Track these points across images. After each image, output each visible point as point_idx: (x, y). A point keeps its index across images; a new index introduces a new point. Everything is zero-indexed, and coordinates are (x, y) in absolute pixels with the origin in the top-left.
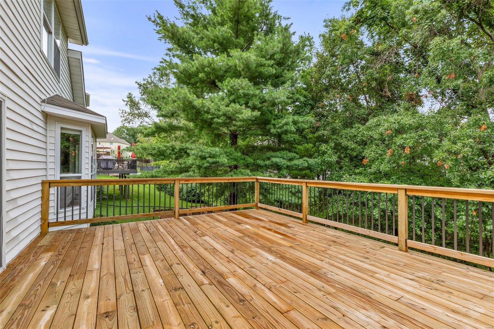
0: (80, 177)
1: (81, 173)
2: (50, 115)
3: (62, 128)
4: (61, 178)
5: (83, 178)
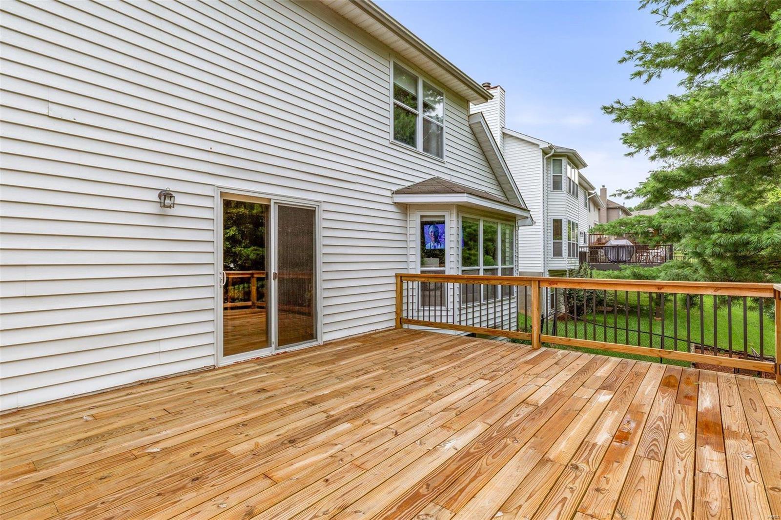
0: (444, 272)
1: (444, 266)
2: (410, 205)
3: (422, 217)
4: (422, 272)
5: (447, 273)
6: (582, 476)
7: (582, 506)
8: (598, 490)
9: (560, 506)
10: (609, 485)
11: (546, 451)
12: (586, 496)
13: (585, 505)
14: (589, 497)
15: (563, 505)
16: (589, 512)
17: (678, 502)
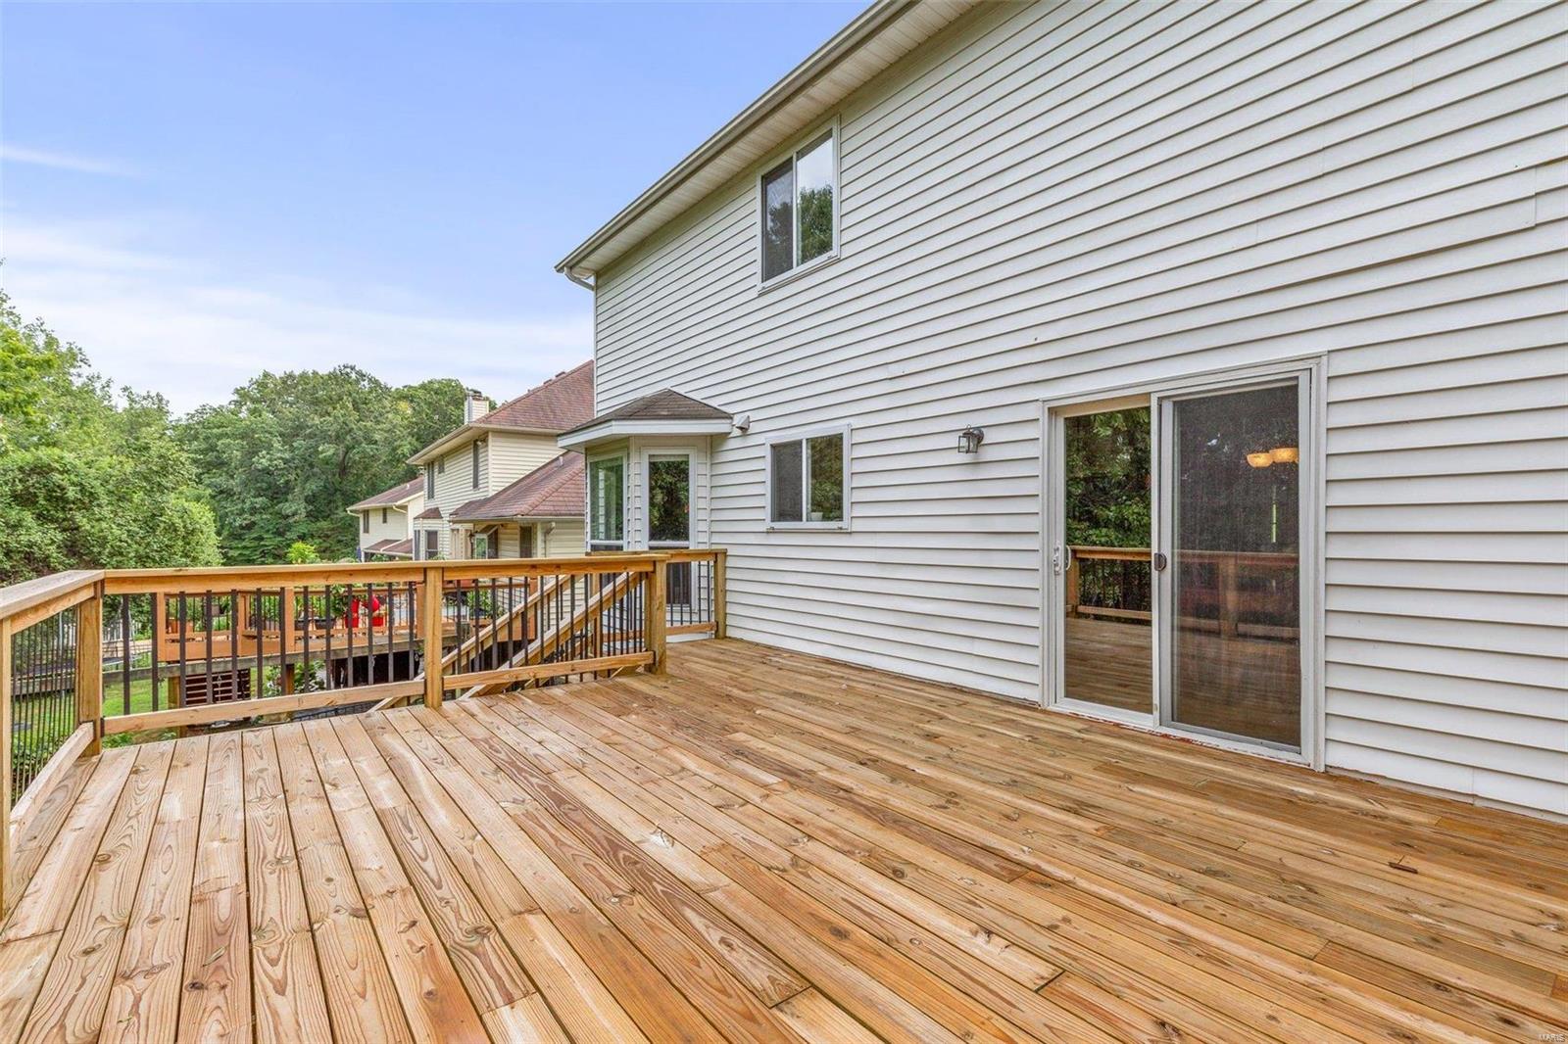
6: (456, 926)
7: (411, 893)
8: (414, 924)
9: (436, 878)
10: (405, 941)
11: (555, 922)
12: (420, 906)
13: (409, 896)
14: (414, 906)
15: (432, 881)
16: (398, 896)
17: (281, 992)
